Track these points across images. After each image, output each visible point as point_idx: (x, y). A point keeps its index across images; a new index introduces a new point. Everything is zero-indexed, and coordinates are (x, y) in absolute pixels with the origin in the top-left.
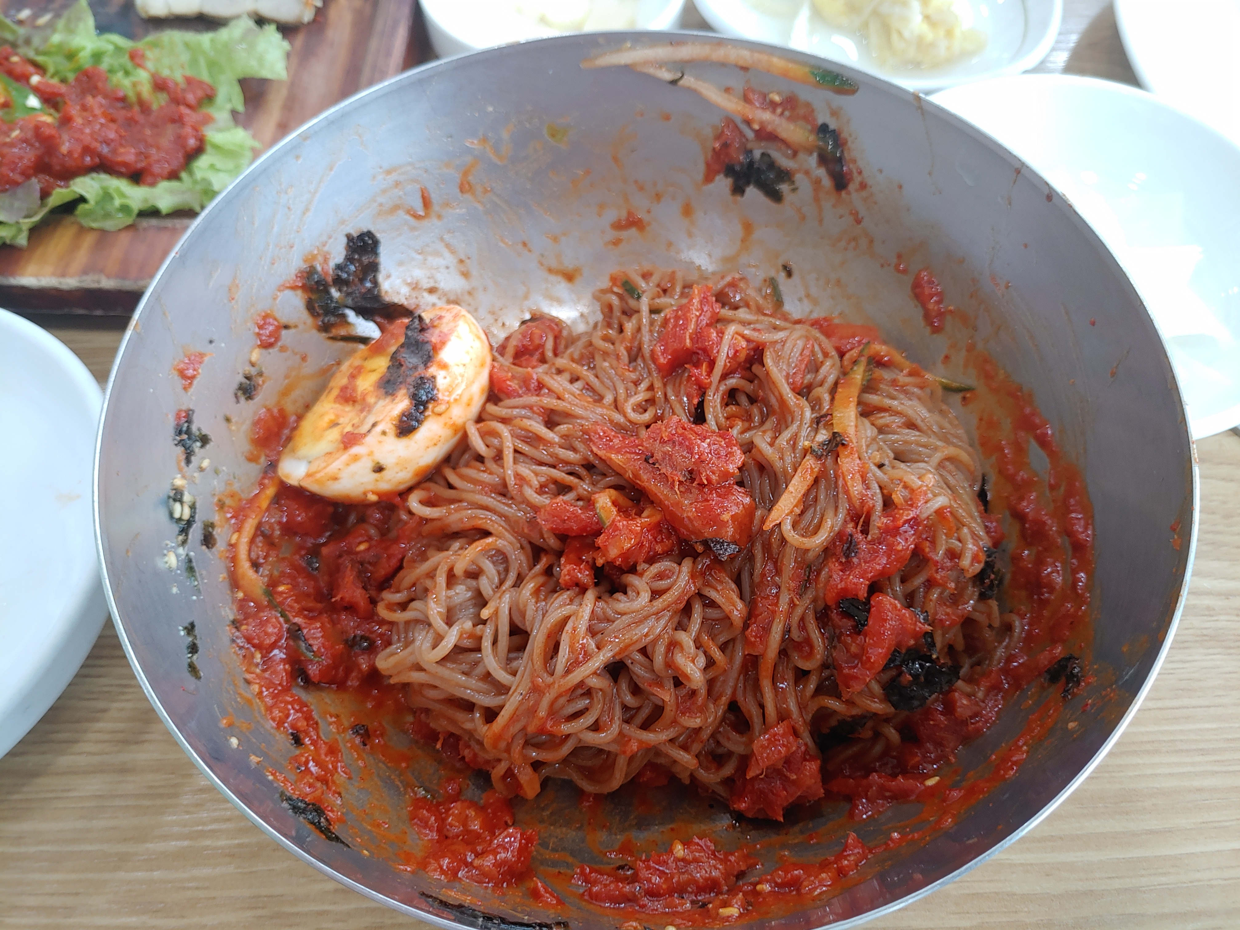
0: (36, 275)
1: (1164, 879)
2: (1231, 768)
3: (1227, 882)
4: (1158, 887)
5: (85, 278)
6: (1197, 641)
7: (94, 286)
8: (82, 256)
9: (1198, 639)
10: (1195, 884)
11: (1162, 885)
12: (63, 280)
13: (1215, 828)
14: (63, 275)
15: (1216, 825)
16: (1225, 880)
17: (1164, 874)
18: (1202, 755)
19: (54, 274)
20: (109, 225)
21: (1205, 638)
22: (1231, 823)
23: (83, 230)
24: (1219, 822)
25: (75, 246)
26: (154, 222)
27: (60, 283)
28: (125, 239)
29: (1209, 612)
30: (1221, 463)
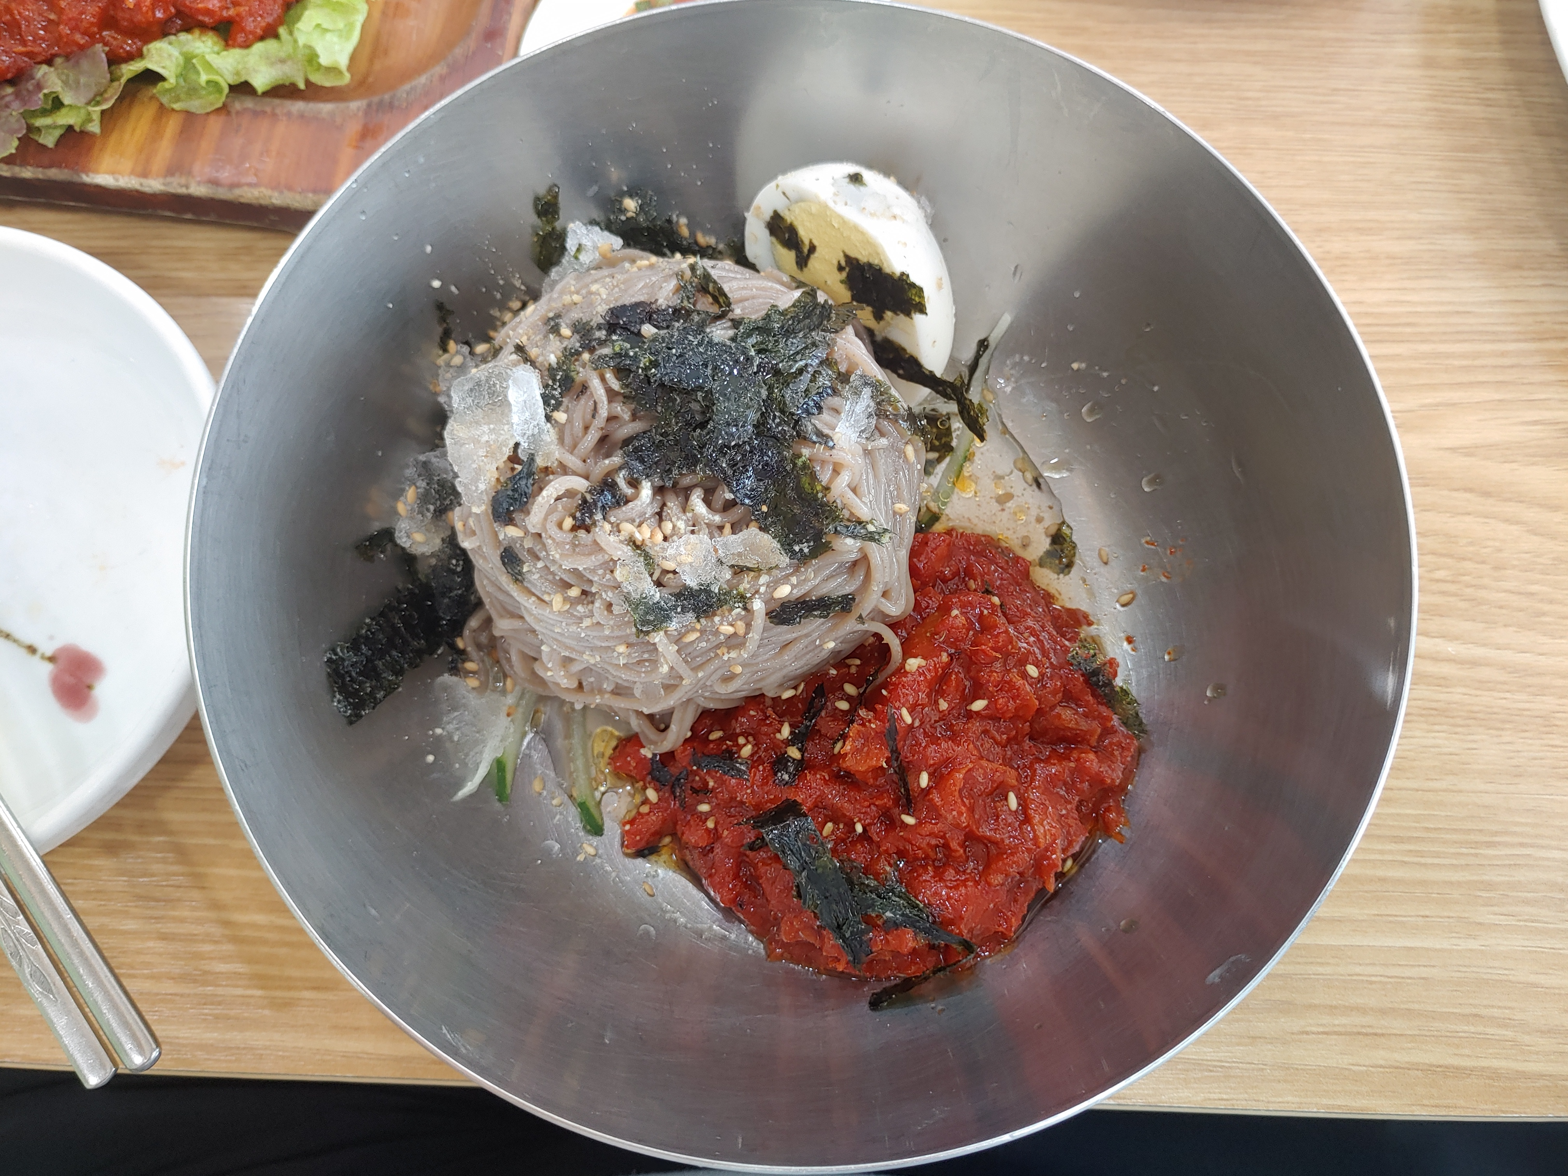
0: (112, 173)
1: (1320, 970)
2: (1423, 860)
3: (1390, 980)
4: (1312, 976)
5: (169, 179)
6: (1422, 715)
7: (183, 191)
8: (165, 149)
9: (1424, 712)
10: (1355, 978)
11: (1319, 974)
12: (145, 181)
13: (1390, 922)
14: (145, 175)
15: (1391, 919)
16: (1388, 977)
17: (1321, 964)
18: (1395, 842)
19: (133, 173)
20: (196, 105)
21: (1432, 712)
22: (1409, 919)
23: (163, 111)
24: (1396, 916)
25: (156, 135)
26: (249, 103)
27: (141, 185)
28: (215, 125)
29: (1443, 682)
30: (1510, 500)
